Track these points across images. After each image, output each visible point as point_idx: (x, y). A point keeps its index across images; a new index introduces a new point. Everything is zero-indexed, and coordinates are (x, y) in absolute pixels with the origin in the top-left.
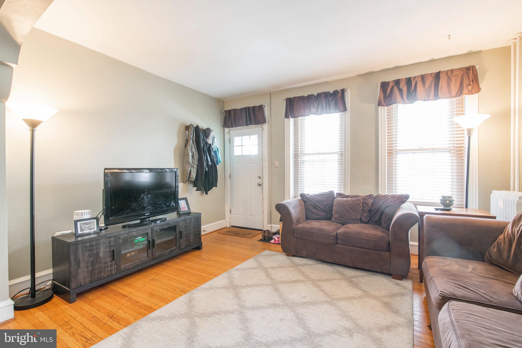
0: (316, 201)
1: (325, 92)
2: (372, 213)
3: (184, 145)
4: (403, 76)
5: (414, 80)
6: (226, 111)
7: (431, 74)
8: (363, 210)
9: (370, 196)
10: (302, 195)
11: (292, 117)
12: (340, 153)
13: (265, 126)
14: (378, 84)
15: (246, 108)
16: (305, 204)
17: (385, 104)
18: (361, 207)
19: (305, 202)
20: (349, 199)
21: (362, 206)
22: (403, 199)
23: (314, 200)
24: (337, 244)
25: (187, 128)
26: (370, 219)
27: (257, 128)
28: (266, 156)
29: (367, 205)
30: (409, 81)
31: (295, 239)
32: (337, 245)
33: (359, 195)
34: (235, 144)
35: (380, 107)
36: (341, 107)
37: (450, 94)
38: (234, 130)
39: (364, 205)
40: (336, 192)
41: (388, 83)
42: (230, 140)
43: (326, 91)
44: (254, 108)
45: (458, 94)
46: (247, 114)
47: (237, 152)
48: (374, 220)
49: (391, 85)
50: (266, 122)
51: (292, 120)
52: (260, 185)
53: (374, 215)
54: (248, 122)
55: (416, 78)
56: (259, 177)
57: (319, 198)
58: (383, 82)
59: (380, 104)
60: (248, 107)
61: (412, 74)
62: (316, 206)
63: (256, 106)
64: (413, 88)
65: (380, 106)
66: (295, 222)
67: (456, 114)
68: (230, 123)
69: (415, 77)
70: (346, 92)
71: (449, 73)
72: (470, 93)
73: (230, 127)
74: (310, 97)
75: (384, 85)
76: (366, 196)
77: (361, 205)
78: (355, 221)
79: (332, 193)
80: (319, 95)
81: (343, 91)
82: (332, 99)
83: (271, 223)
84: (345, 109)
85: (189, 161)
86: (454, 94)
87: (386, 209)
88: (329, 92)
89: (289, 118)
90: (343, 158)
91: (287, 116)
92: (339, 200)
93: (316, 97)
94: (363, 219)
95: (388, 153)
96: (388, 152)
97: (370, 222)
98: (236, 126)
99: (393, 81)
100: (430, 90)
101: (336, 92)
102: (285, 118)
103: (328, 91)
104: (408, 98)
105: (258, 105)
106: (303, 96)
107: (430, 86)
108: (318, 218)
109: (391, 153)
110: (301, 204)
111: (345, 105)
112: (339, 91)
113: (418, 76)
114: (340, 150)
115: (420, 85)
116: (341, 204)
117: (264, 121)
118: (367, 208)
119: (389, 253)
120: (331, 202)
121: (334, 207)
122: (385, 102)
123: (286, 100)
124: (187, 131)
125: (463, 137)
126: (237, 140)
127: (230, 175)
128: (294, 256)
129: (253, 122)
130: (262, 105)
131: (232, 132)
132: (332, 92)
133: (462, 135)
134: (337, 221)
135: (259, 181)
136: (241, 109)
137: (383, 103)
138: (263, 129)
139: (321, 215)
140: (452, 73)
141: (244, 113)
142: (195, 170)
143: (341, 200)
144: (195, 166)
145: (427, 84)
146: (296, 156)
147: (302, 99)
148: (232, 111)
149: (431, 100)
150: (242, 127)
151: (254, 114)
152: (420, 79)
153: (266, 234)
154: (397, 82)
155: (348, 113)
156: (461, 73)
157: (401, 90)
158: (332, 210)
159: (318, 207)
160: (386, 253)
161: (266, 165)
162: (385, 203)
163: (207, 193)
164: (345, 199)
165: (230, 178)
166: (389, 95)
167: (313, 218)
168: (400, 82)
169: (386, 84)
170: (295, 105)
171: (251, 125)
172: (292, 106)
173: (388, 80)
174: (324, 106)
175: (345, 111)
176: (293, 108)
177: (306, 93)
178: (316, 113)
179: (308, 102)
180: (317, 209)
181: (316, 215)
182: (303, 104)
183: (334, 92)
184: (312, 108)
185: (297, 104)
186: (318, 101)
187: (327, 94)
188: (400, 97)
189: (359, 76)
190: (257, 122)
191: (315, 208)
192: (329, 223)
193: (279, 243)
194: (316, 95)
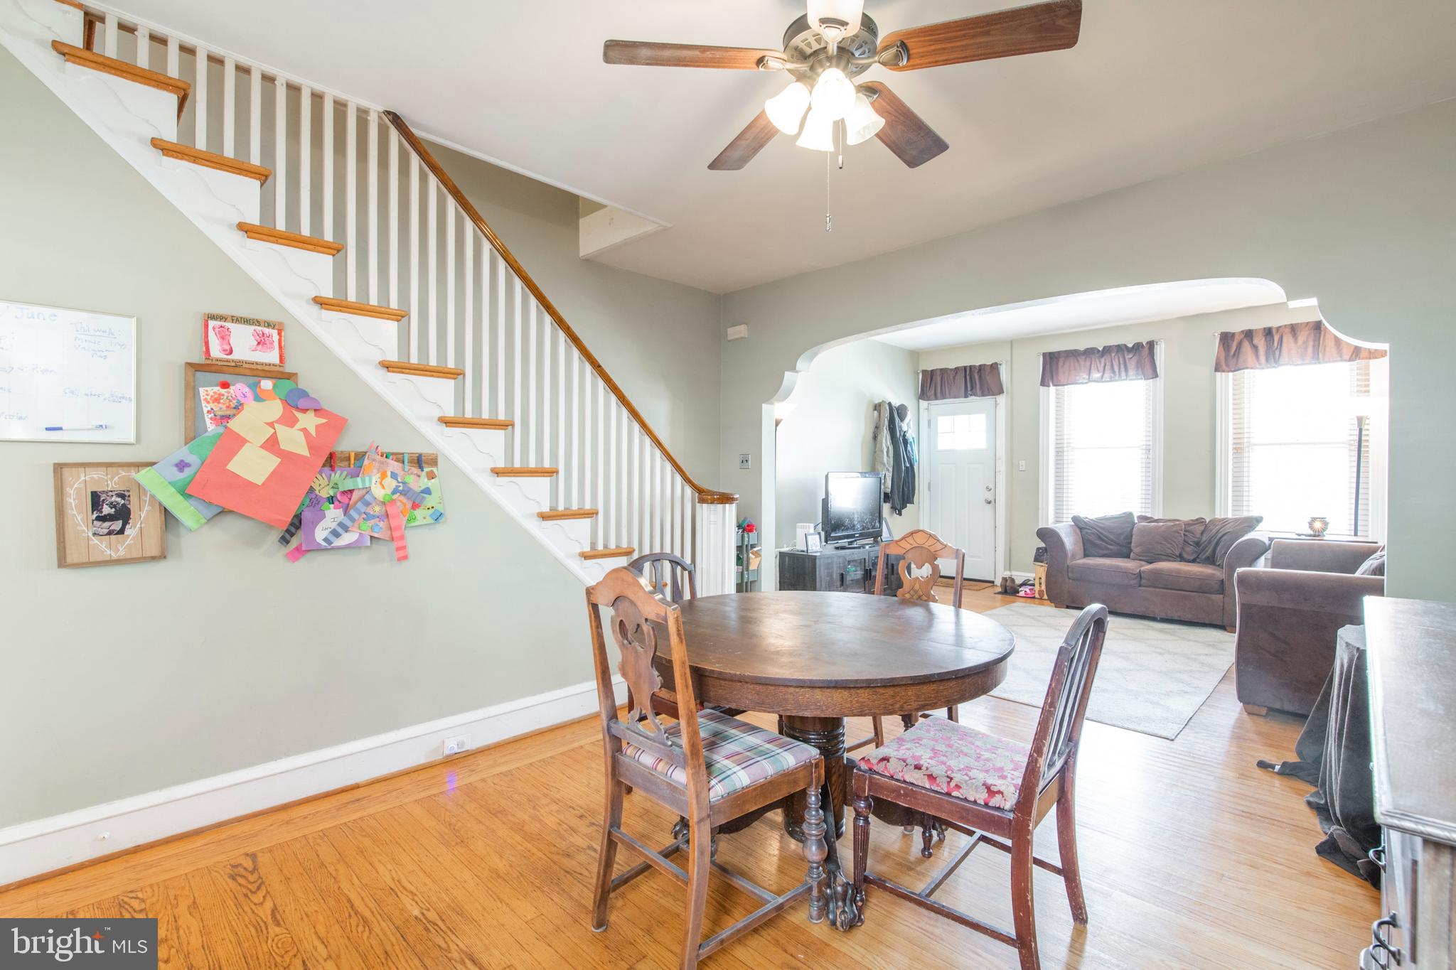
0: (1102, 528)
1: (1119, 346)
2: (1201, 548)
3: (871, 435)
4: (1257, 324)
5: (1277, 331)
6: (924, 372)
7: (1308, 323)
8: (1185, 541)
9: (1200, 521)
10: (1075, 519)
11: (1054, 385)
12: (1144, 447)
13: (1001, 399)
14: (1214, 336)
15: (965, 368)
16: (1081, 532)
17: (1228, 369)
18: (1181, 536)
19: (1081, 529)
20: (1162, 524)
21: (1184, 535)
22: (1252, 523)
23: (1098, 526)
24: (1140, 586)
25: (877, 407)
26: (1197, 557)
27: (988, 401)
28: (1002, 452)
29: (1193, 533)
30: (1268, 332)
31: (1071, 581)
32: (1140, 588)
33: (1181, 519)
34: (940, 430)
35: (1218, 374)
36: (1149, 372)
37: (1341, 356)
38: (937, 406)
39: (1187, 534)
40: (1136, 515)
41: (1233, 334)
42: (929, 422)
43: (1120, 343)
44: (981, 368)
45: (1354, 356)
46: (968, 377)
47: (944, 443)
48: (1204, 557)
49: (1237, 339)
50: (1003, 392)
51: (1052, 389)
52: (989, 503)
53: (1203, 550)
54: (970, 392)
55: (1281, 329)
56: (987, 488)
57: (1107, 523)
58: (1224, 333)
59: (1218, 368)
60: (971, 367)
61: (1274, 323)
62: (1102, 536)
63: (985, 365)
64: (1276, 344)
65: (1219, 371)
66: (1070, 555)
67: (1358, 391)
68: (933, 392)
69: (1278, 328)
70: (1157, 344)
73: (931, 400)
74: (1090, 352)
75: (1226, 338)
76: (1192, 520)
77: (1182, 533)
78: (1170, 557)
79: (1130, 515)
80: (1107, 350)
81: (1151, 345)
82: (1130, 356)
83: (1010, 570)
84: (1155, 375)
85: (883, 460)
86: (1347, 357)
88: (1125, 345)
89: (1049, 386)
90: (1150, 456)
91: (1044, 383)
92: (1144, 526)
93: (1100, 353)
94: (1185, 555)
95: (1235, 449)
96: (1234, 446)
97: (1198, 560)
98: (944, 398)
99: (1242, 332)
100: (1306, 348)
101: (1137, 347)
102: (1041, 387)
103: (1123, 343)
104: (1267, 360)
105: (989, 363)
106: (1075, 350)
107: (1305, 342)
108: (1106, 554)
109: (1238, 449)
110: (1075, 531)
111: (1156, 368)
112: (1144, 344)
113: (1286, 325)
114: (1144, 443)
115: (1288, 339)
116: (1148, 533)
117: (1000, 391)
118: (1191, 539)
119: (1221, 596)
120: (1129, 529)
121: (1134, 537)
122: (1227, 365)
123: (1044, 355)
124: (876, 412)
126: (944, 423)
127: (929, 484)
128: (1068, 607)
129: (979, 392)
130: (996, 364)
131: (932, 407)
132: (1130, 345)
134: (1141, 558)
135: (989, 496)
136: (957, 369)
137: (1224, 367)
138: (996, 404)
139: (1111, 550)
141: (961, 376)
142: (891, 475)
143: (1147, 526)
144: (891, 469)
145: (1301, 339)
146: (1059, 452)
147: (1073, 354)
148: (938, 373)
149: (1306, 364)
150: (955, 400)
151: (980, 377)
152: (1288, 330)
153: (1008, 583)
154: (1249, 334)
155: (1160, 382)
157: (1255, 347)
158: (1131, 543)
159: (1104, 536)
160: (1218, 596)
161: (1002, 467)
162: (1222, 530)
163: (900, 514)
164: (1153, 524)
165: (929, 489)
166: (1234, 355)
167: (1096, 554)
168: (1254, 334)
169: (1230, 335)
170: (1060, 364)
171: (973, 397)
172: (1054, 367)
173: (1232, 331)
174: (1116, 368)
175: (1155, 377)
176: (1057, 369)
177: (1081, 346)
178: (1101, 380)
179: (1085, 361)
180: (1103, 540)
181: (1103, 550)
182: (1076, 364)
183: (1134, 345)
184: (1092, 370)
185: (1064, 363)
186: (1105, 360)
187: (1121, 349)
188: (1254, 357)
189: (1181, 318)
190: (986, 392)
191: (1100, 538)
192: (1126, 560)
193: (1034, 598)
194: (1101, 349)
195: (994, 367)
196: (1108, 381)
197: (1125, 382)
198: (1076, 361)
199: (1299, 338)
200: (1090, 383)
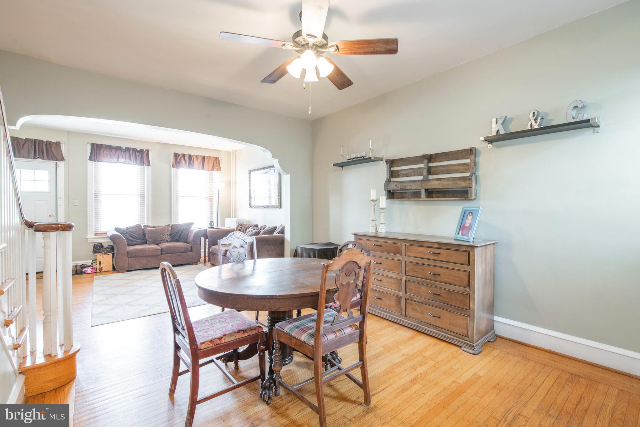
2: (172, 236)
4: (187, 153)
5: (193, 157)
7: (201, 156)
8: (167, 234)
9: (168, 226)
11: (97, 161)
13: (61, 164)
14: (172, 154)
15: (35, 140)
17: (176, 167)
20: (158, 228)
24: (162, 254)
27: (51, 164)
28: (62, 194)
30: (190, 156)
31: (129, 258)
36: (146, 163)
40: (142, 224)
41: (179, 154)
43: (134, 148)
44: (47, 143)
45: (212, 169)
46: (36, 147)
48: (176, 239)
49: (180, 156)
50: (63, 160)
53: (175, 236)
54: (38, 156)
56: (51, 215)
58: (176, 153)
60: (40, 141)
61: (192, 153)
63: (51, 142)
64: (192, 161)
65: (173, 167)
67: (210, 180)
69: (193, 155)
70: (150, 152)
71: (209, 158)
72: (217, 170)
74: (118, 149)
75: (176, 155)
78: (164, 241)
79: (140, 225)
80: (128, 149)
81: (147, 151)
82: (138, 154)
83: (77, 260)
86: (210, 169)
87: (184, 231)
88: (136, 149)
89: (94, 161)
90: (145, 199)
91: (91, 159)
92: (148, 230)
93: (124, 150)
94: (168, 240)
99: (182, 154)
100: (200, 165)
101: (142, 151)
102: (89, 161)
104: (189, 166)
105: (54, 141)
106: (110, 145)
107: (200, 162)
108: (137, 244)
111: (149, 162)
112: (145, 150)
113: (195, 155)
115: (195, 160)
116: (151, 232)
117: (61, 159)
118: (169, 233)
120: (142, 232)
121: (147, 234)
122: (176, 166)
123: (92, 144)
125: (212, 193)
129: (45, 157)
130: (59, 142)
132: (139, 150)
133: (212, 192)
134: (152, 243)
136: (26, 139)
138: (57, 167)
139: (138, 241)
140: (210, 158)
141: (32, 145)
146: (96, 196)
147: (110, 147)
149: (200, 170)
151: (47, 148)
152: (196, 157)
153: (78, 268)
154: (184, 155)
155: (151, 168)
156: (214, 159)
157: (185, 160)
158: (146, 237)
160: (190, 252)
161: (61, 202)
164: (153, 229)
166: (178, 162)
167: (132, 244)
168: (186, 156)
169: (177, 155)
170: (102, 151)
171: (40, 160)
172: (98, 152)
173: (178, 153)
174: (132, 158)
175: (148, 166)
176: (100, 153)
177: (114, 144)
178: (124, 163)
179: (116, 152)
180: (133, 238)
181: (134, 242)
182: (111, 153)
183: (140, 150)
184: (120, 157)
185: (104, 152)
186: (126, 154)
187: (134, 150)
188: (185, 165)
189: (158, 143)
190: (50, 157)
191: (132, 237)
192: (146, 245)
193: (96, 272)
194: (124, 148)
195: (58, 144)
196: (127, 164)
197: (134, 165)
198: (111, 151)
199: (198, 160)
200: (119, 163)
